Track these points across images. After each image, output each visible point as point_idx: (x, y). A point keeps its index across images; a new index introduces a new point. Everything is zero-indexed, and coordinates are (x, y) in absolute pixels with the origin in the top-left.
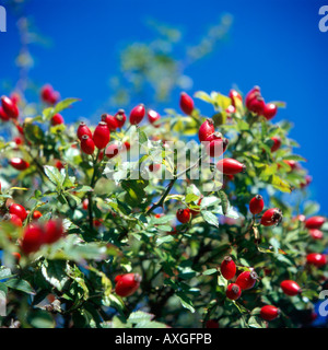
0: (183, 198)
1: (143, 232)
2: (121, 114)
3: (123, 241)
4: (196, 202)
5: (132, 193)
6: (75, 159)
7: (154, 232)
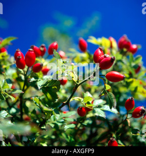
0: (82, 99)
1: (55, 122)
2: (43, 47)
3: (42, 128)
4: (91, 102)
5: (49, 95)
6: (13, 75)
7: (63, 122)
